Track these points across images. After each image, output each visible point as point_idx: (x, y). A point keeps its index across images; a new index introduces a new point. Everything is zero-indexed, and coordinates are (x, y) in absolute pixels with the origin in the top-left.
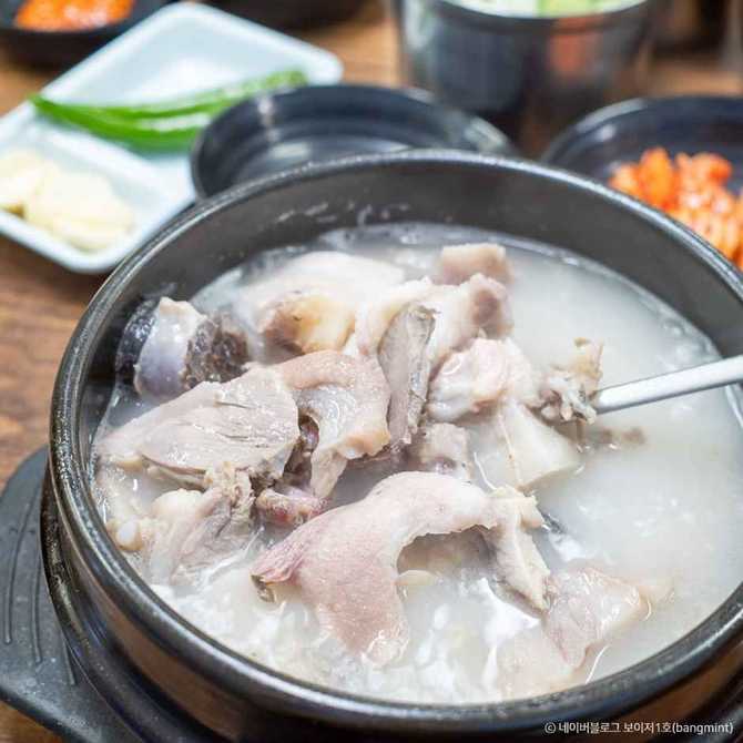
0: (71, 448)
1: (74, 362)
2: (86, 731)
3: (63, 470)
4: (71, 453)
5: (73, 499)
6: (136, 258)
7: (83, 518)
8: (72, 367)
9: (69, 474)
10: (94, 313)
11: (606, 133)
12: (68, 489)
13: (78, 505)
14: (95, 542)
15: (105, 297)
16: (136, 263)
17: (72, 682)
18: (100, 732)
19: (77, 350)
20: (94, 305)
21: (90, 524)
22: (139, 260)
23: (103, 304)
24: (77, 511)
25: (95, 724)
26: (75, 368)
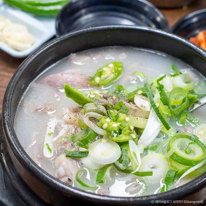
0: (8, 114)
1: (11, 87)
2: (8, 203)
3: (6, 120)
4: (8, 115)
5: (8, 129)
6: (32, 56)
7: (11, 135)
8: (10, 89)
9: (7, 121)
10: (18, 72)
11: (195, 20)
12: (7, 126)
13: (10, 131)
14: (14, 142)
15: (22, 68)
16: (32, 57)
17: (5, 188)
18: (12, 204)
19: (12, 84)
20: (18, 70)
21: (13, 137)
22: (33, 56)
23: (21, 70)
24: (9, 133)
25: (11, 201)
26: (11, 89)
